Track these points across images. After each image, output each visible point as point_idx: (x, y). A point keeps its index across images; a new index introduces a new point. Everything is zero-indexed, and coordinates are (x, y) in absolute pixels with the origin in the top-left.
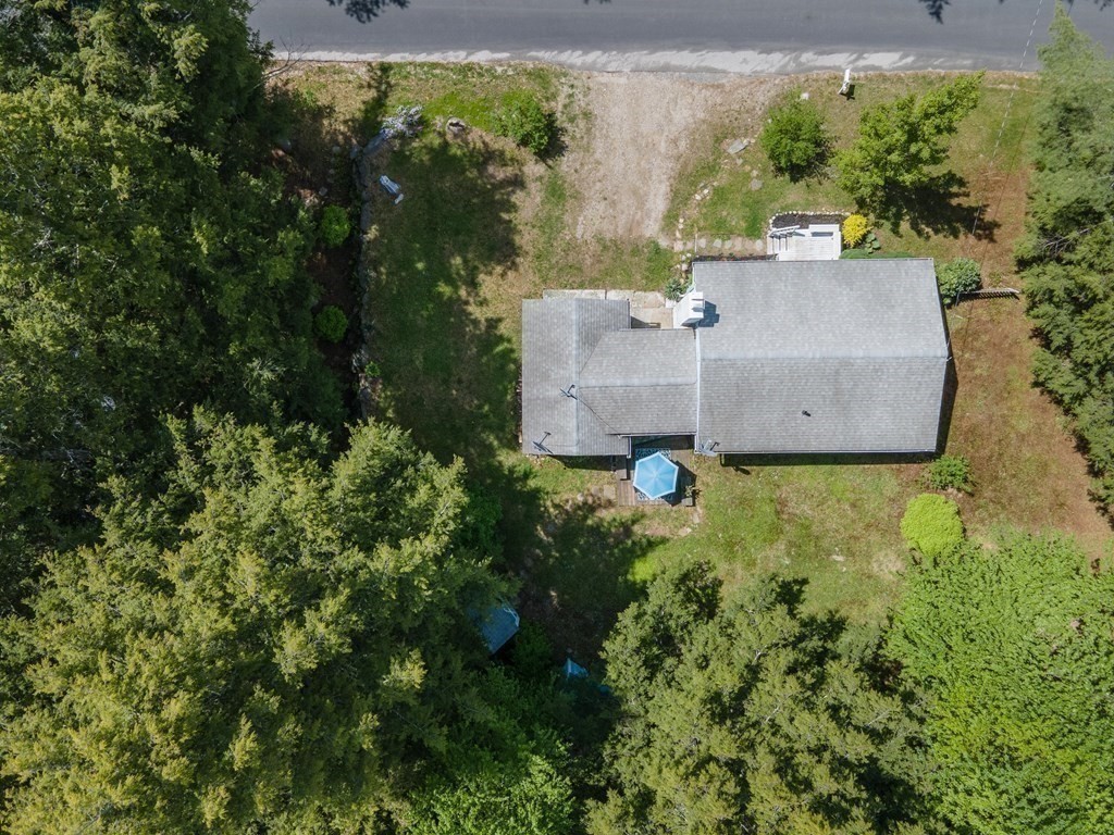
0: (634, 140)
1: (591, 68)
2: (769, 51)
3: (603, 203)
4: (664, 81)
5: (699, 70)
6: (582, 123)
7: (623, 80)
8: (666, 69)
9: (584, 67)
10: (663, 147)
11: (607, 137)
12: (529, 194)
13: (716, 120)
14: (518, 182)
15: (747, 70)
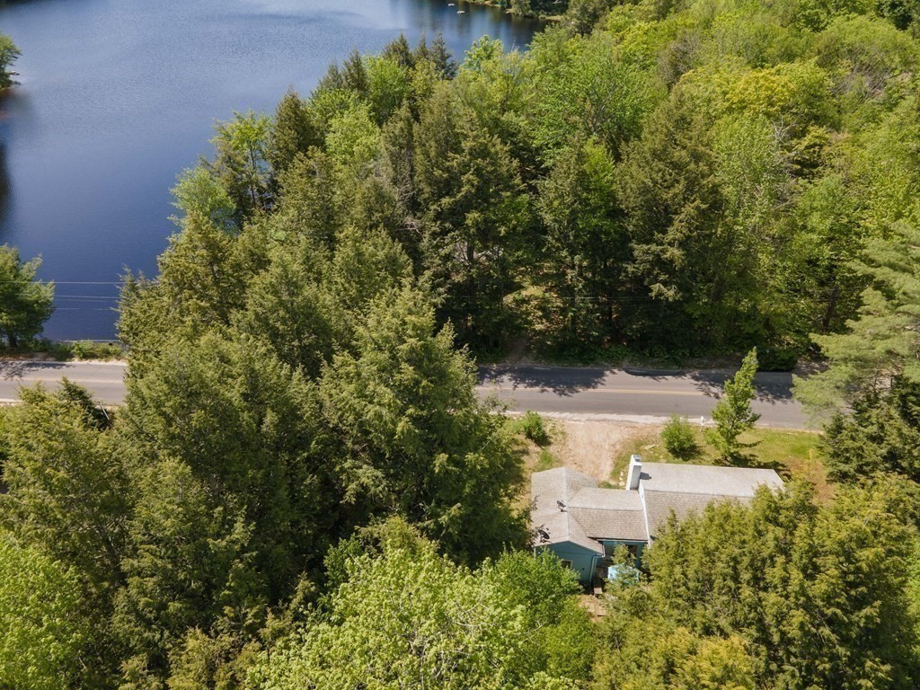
0: (590, 443)
1: (564, 419)
2: (659, 416)
3: (575, 466)
4: (604, 424)
5: (622, 421)
6: (560, 436)
7: (582, 423)
8: (604, 420)
9: (560, 418)
10: (607, 447)
11: (574, 441)
12: (531, 458)
13: (635, 438)
14: (525, 452)
15: (649, 422)
